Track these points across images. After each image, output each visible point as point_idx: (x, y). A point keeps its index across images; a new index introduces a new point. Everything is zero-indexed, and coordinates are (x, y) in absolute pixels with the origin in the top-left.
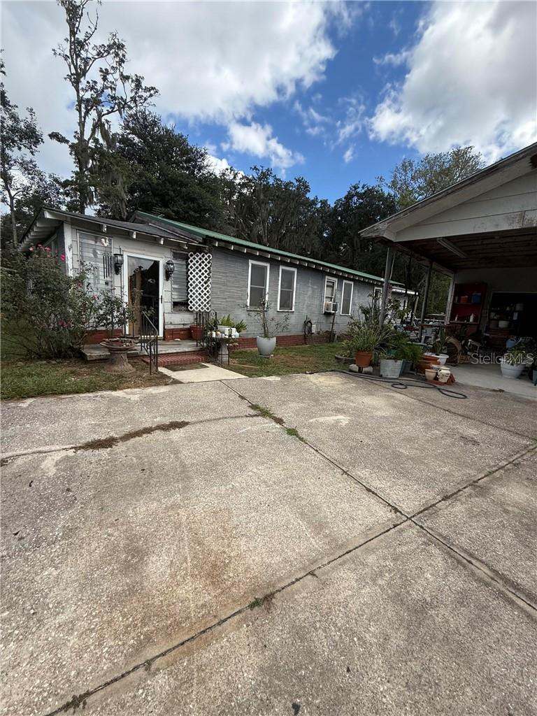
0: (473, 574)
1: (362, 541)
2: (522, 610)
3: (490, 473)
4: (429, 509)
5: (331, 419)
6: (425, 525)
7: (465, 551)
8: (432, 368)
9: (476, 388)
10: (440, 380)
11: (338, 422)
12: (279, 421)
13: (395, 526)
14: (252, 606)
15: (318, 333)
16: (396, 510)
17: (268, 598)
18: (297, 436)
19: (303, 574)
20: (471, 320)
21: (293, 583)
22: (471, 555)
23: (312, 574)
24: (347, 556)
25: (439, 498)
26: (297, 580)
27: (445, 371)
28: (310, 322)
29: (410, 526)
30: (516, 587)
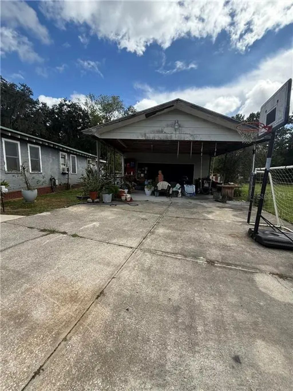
0: (158, 254)
1: (125, 261)
2: (170, 257)
3: (153, 227)
4: (141, 243)
5: (91, 225)
6: (142, 248)
7: (154, 250)
8: (124, 195)
9: (140, 201)
10: (128, 200)
11: (94, 225)
12: (64, 233)
13: (133, 252)
14: (97, 298)
15: (60, 185)
16: (132, 248)
17: (102, 293)
18: (78, 237)
19: (110, 279)
20: (132, 174)
21: (108, 284)
22: (156, 250)
23: (114, 278)
24: (123, 267)
25: (142, 239)
26: (109, 282)
27: (129, 196)
28: (54, 178)
29: (138, 250)
30: (168, 253)
